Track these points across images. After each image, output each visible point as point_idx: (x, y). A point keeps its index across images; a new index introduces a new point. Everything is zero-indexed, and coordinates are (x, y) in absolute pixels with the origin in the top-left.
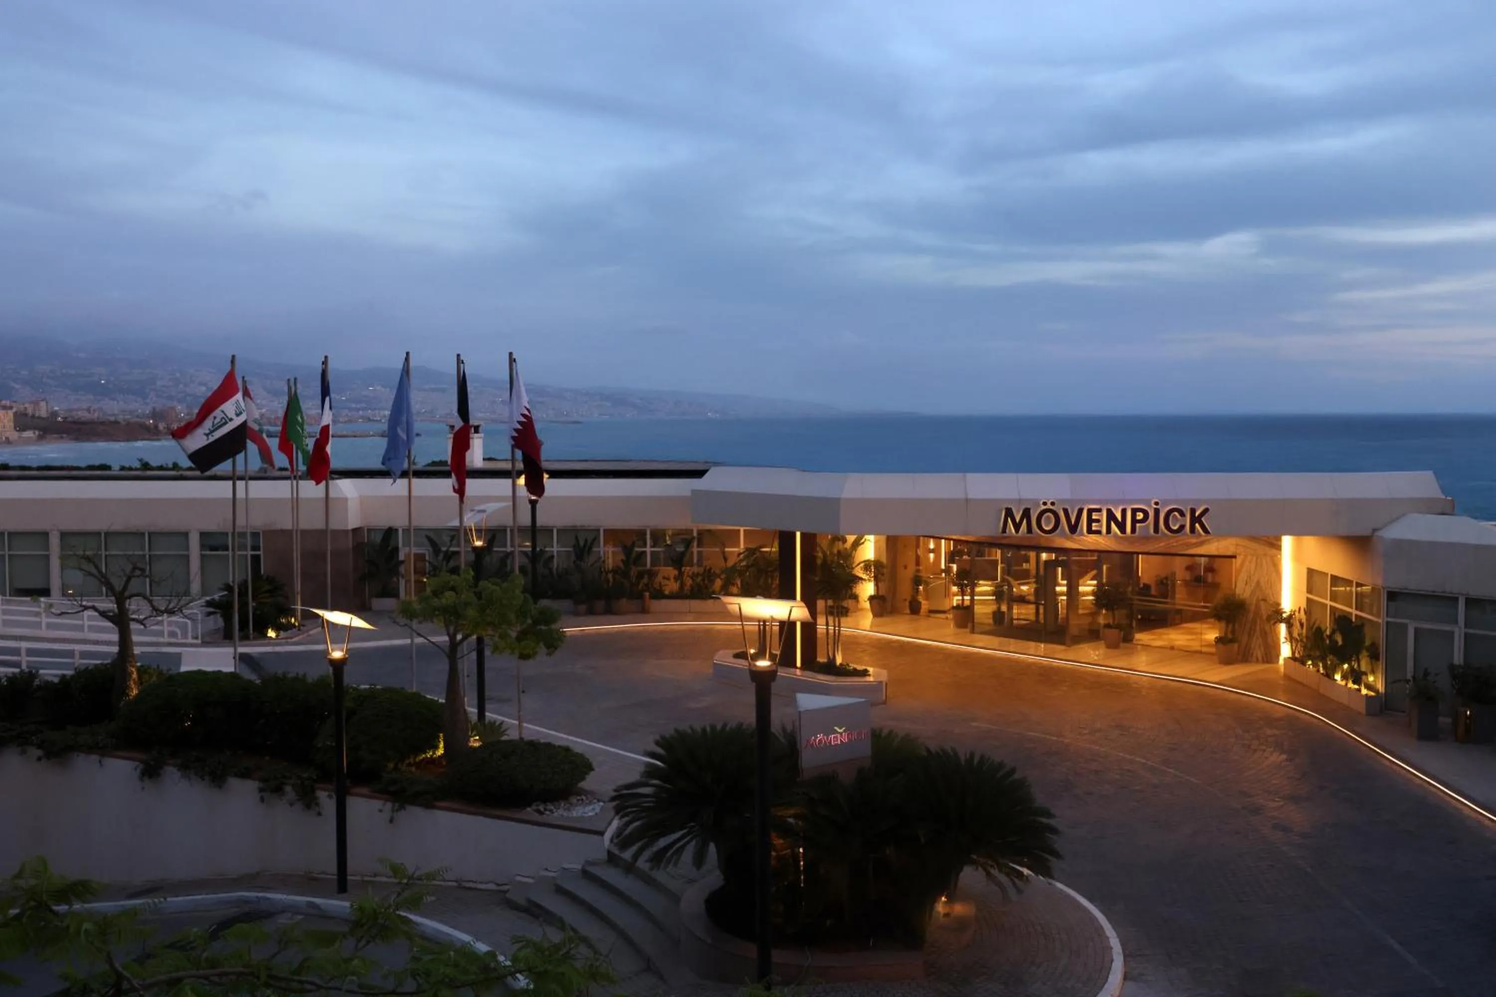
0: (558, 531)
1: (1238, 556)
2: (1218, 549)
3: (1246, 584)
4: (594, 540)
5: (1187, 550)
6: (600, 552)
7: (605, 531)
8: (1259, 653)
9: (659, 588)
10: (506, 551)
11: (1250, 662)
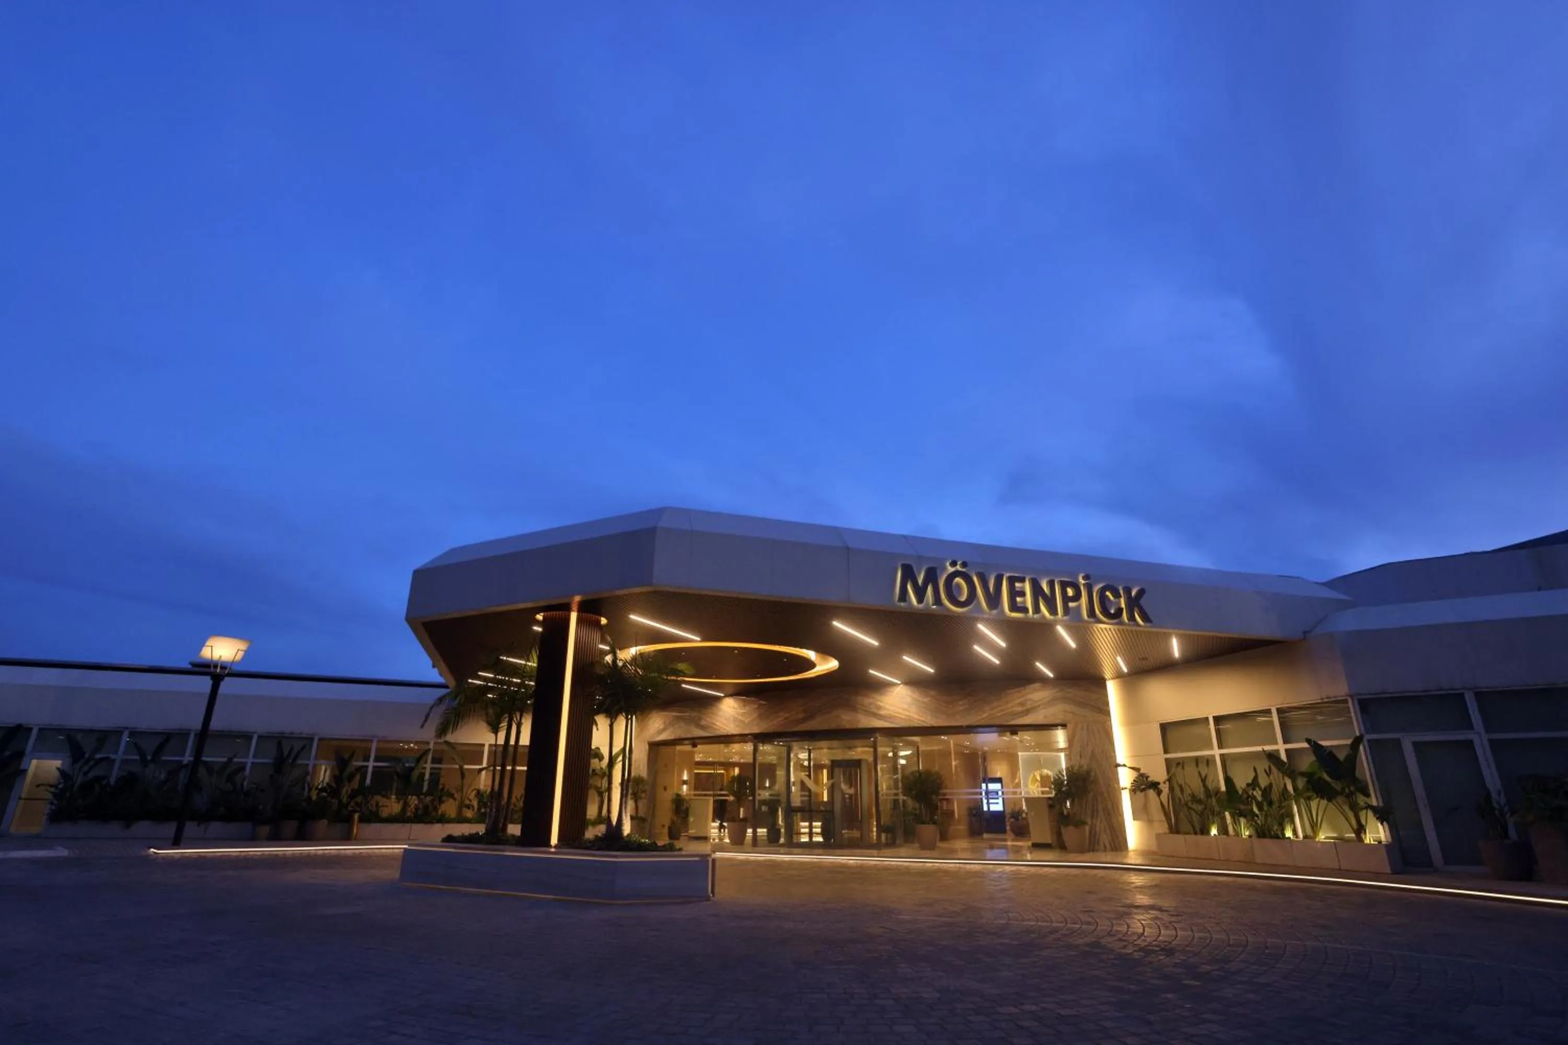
0: (260, 737)
1: (1068, 725)
2: (1045, 717)
3: (1081, 756)
4: (303, 748)
5: (1014, 719)
6: (308, 765)
7: (320, 740)
8: (1105, 839)
9: (374, 809)
10: (181, 762)
11: (1097, 851)
